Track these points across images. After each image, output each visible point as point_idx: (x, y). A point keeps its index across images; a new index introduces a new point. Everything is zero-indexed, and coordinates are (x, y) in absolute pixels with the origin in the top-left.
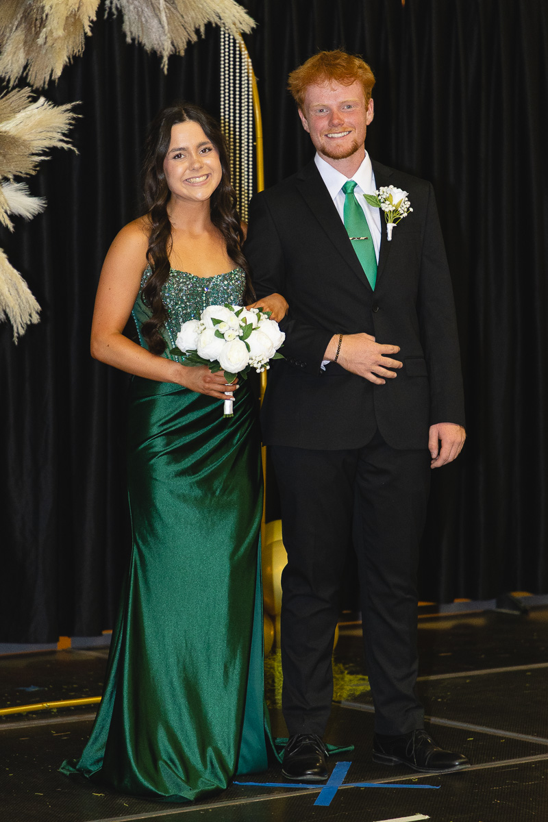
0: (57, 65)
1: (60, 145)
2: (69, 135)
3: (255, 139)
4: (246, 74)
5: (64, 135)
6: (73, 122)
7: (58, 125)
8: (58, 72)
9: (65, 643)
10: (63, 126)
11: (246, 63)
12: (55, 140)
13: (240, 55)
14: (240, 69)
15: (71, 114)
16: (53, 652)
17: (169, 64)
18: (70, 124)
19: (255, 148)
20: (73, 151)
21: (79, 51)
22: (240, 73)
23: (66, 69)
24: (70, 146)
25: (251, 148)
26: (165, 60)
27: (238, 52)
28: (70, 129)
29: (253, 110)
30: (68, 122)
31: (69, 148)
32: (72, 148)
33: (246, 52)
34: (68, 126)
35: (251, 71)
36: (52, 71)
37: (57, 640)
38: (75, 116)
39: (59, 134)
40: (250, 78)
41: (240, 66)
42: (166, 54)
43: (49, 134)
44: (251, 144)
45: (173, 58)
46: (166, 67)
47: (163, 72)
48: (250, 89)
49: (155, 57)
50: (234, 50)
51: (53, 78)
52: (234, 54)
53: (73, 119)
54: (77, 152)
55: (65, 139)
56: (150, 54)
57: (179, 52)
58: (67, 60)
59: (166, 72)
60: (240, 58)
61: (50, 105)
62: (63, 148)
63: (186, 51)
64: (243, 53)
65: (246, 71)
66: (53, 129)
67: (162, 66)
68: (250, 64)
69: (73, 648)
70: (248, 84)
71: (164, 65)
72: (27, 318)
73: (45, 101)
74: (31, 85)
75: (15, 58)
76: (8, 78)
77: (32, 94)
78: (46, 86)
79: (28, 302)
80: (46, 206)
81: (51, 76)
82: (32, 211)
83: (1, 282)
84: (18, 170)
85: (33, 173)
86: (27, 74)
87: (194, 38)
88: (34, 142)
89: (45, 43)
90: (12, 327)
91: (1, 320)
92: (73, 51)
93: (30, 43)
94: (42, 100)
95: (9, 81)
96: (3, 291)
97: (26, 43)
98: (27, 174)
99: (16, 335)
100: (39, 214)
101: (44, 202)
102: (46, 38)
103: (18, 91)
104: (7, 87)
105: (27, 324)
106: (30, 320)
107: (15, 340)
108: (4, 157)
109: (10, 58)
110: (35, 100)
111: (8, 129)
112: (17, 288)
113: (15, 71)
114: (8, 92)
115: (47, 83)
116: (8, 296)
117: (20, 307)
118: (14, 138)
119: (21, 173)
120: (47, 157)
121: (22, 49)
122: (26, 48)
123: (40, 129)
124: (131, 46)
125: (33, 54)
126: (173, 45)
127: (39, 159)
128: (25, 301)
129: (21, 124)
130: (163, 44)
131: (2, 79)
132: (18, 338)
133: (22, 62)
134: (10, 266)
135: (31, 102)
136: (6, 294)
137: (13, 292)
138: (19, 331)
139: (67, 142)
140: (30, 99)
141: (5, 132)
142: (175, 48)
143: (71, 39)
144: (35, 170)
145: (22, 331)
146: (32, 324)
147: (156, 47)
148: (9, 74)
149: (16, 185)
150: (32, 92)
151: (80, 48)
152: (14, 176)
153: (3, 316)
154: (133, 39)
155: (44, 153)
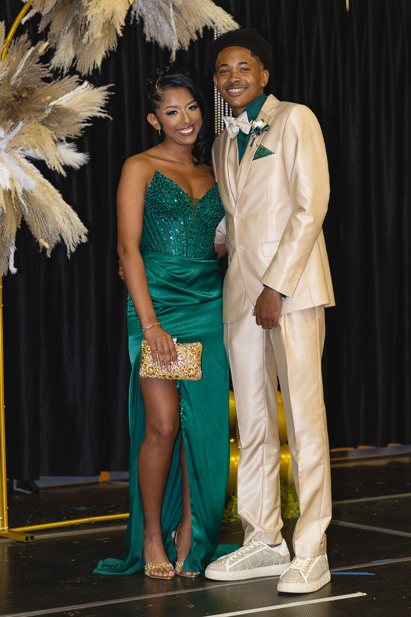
0: (97, 57)
1: (99, 115)
2: (106, 108)
5: (102, 108)
6: (108, 98)
7: (97, 101)
8: (99, 63)
9: (104, 476)
10: (101, 101)
12: (96, 112)
15: (107, 93)
16: (97, 483)
17: (176, 57)
18: (106, 100)
20: (109, 118)
21: (113, 47)
23: (104, 61)
24: (106, 115)
26: (174, 54)
28: (106, 104)
30: (104, 98)
31: (106, 117)
32: (108, 116)
34: (104, 101)
36: (94, 62)
37: (98, 474)
38: (109, 93)
39: (98, 107)
42: (174, 50)
43: (91, 108)
45: (178, 52)
47: (172, 61)
49: (167, 51)
51: (96, 67)
53: (108, 96)
54: (111, 119)
55: (103, 111)
56: (163, 50)
57: (184, 48)
58: (105, 54)
59: (174, 61)
61: (92, 86)
62: (101, 117)
63: (189, 47)
66: (94, 104)
67: (171, 58)
69: (110, 480)
71: (173, 58)
72: (78, 239)
73: (88, 84)
74: (79, 73)
75: (66, 54)
76: (61, 68)
77: (79, 80)
78: (91, 73)
79: (78, 227)
80: (89, 159)
81: (94, 66)
82: (79, 162)
83: (57, 214)
84: (69, 133)
85: (80, 135)
86: (76, 65)
87: (195, 37)
88: (81, 113)
89: (88, 42)
90: (66, 246)
91: (57, 241)
92: (109, 47)
93: (77, 42)
94: (86, 83)
95: (63, 70)
96: (59, 221)
97: (74, 42)
98: (75, 136)
99: (69, 252)
100: (84, 164)
101: (88, 156)
102: (89, 39)
103: (70, 78)
104: (62, 74)
105: (77, 243)
106: (80, 241)
107: (69, 256)
108: (59, 124)
109: (63, 53)
110: (81, 83)
111: (62, 104)
112: (69, 219)
113: (67, 63)
114: (62, 78)
115: (91, 71)
116: (63, 224)
117: (72, 232)
118: (66, 109)
119: (71, 136)
120: (90, 123)
121: (72, 47)
122: (75, 46)
123: (84, 104)
124: (150, 43)
125: (79, 51)
126: (180, 43)
127: (84, 125)
128: (76, 226)
129: (71, 101)
130: (172, 42)
131: (58, 69)
132: (70, 254)
133: (72, 56)
134: (64, 202)
135: (78, 85)
136: (61, 222)
137: (67, 221)
138: (71, 248)
139: (104, 113)
140: (77, 83)
141: (60, 106)
142: (181, 45)
143: (107, 39)
144: (81, 133)
145: (73, 250)
146: (82, 243)
147: (168, 44)
148: (63, 65)
149: (68, 145)
150: (80, 78)
151: (113, 45)
152: (67, 138)
153: (59, 238)
154: (151, 39)
155: (88, 121)
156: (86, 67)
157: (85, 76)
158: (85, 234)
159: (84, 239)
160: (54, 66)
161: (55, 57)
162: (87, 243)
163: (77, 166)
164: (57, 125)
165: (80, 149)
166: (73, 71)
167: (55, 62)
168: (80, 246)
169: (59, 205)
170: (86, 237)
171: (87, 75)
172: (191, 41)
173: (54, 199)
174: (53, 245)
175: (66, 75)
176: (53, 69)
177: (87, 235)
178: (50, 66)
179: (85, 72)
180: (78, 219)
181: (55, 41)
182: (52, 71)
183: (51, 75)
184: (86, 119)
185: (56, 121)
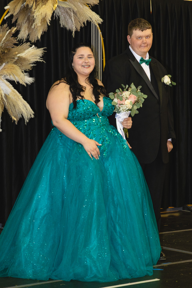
0: (39, 35)
1: (39, 60)
2: (43, 57)
3: (102, 58)
4: (100, 37)
5: (40, 57)
6: (44, 53)
7: (39, 54)
8: (39, 37)
10: (40, 54)
11: (100, 33)
12: (38, 59)
13: (98, 31)
14: (98, 35)
17: (75, 34)
18: (43, 54)
19: (103, 61)
22: (98, 37)
23: (42, 36)
24: (42, 60)
25: (101, 61)
26: (74, 33)
27: (97, 30)
28: (42, 55)
29: (102, 49)
30: (42, 53)
31: (42, 61)
33: (100, 30)
35: (101, 36)
36: (37, 37)
40: (101, 38)
41: (98, 34)
42: (74, 31)
43: (36, 57)
44: (101, 60)
45: (76, 32)
46: (74, 35)
47: (73, 37)
48: (101, 42)
49: (70, 32)
50: (96, 29)
51: (38, 39)
52: (96, 30)
53: (44, 52)
54: (45, 62)
55: (41, 59)
56: (68, 31)
57: (78, 30)
58: (42, 33)
59: (74, 37)
60: (98, 32)
61: (36, 48)
62: (40, 61)
63: (80, 30)
64: (99, 30)
65: (100, 36)
66: (37, 55)
67: (72, 35)
68: (101, 34)
70: (100, 40)
72: (30, 116)
73: (35, 46)
74: (30, 42)
75: (25, 33)
76: (23, 39)
77: (30, 45)
78: (36, 42)
79: (30, 111)
80: (35, 80)
81: (37, 39)
82: (30, 82)
83: (20, 105)
84: (26, 68)
85: (31, 69)
86: (29, 38)
87: (83, 25)
88: (31, 60)
89: (34, 28)
90: (25, 119)
91: (20, 117)
92: (44, 30)
93: (29, 27)
94: (33, 46)
95: (23, 40)
96: (21, 108)
97: (28, 27)
98: (29, 70)
99: (26, 122)
100: (32, 83)
101: (34, 79)
102: (35, 26)
103: (26, 44)
104: (23, 42)
105: (29, 118)
106: (31, 117)
107: (26, 124)
108: (21, 64)
109: (23, 32)
110: (31, 46)
111: (22, 55)
112: (26, 107)
113: (25, 37)
114: (23, 44)
115: (36, 40)
116: (23, 109)
117: (27, 113)
118: (24, 58)
119: (27, 69)
120: (35, 64)
121: (27, 30)
122: (28, 29)
123: (33, 56)
124: (62, 28)
125: (30, 31)
126: (76, 28)
127: (32, 65)
128: (29, 111)
129: (27, 54)
130: (73, 28)
131: (21, 40)
132: (26, 123)
133: (27, 34)
134: (23, 100)
135: (30, 47)
136: (22, 109)
137: (24, 108)
138: (27, 120)
139: (42, 59)
140: (30, 46)
141: (21, 56)
142: (77, 29)
143: (43, 26)
144: (31, 68)
145: (28, 121)
146: (31, 118)
147: (70, 28)
148: (23, 38)
149: (25, 74)
150: (30, 44)
151: (46, 29)
152: (25, 71)
153: (21, 116)
154: (63, 26)
155: (34, 63)
156: (33, 39)
157: (33, 43)
158: (33, 114)
159: (33, 116)
160: (19, 38)
161: (19, 34)
162: (34, 118)
163: (29, 83)
164: (20, 65)
165: (31, 76)
166: (28, 40)
167: (20, 36)
168: (31, 119)
169: (21, 101)
170: (33, 115)
171: (34, 42)
172: (81, 27)
173: (19, 98)
174: (18, 119)
175: (25, 42)
176: (19, 39)
177: (34, 115)
178: (18, 38)
179: (33, 41)
180: (30, 107)
181: (19, 27)
182: (18, 41)
183: (18, 42)
184: (33, 62)
185: (20, 63)
